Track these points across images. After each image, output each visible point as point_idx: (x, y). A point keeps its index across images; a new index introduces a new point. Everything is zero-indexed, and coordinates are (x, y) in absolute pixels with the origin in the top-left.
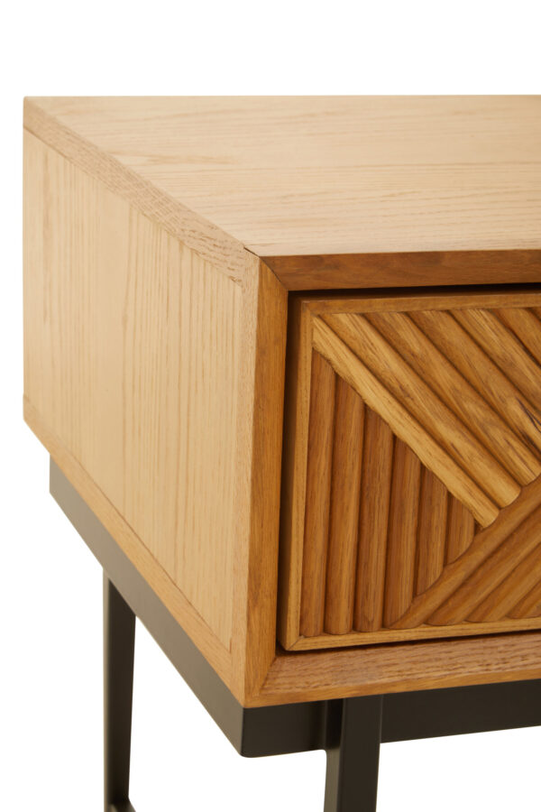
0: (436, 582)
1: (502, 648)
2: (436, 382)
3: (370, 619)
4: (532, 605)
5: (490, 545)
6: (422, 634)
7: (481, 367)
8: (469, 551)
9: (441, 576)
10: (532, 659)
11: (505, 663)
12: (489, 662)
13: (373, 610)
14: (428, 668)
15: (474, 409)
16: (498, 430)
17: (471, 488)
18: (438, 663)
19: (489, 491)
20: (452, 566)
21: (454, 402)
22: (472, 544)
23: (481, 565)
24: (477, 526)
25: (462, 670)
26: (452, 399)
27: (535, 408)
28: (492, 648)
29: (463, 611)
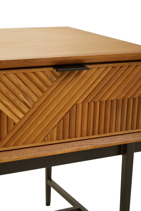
0: (6, 137)
1: (22, 152)
2: (2, 90)
4: (29, 141)
5: (18, 128)
6: (2, 149)
7: (13, 87)
8: (13, 129)
9: (7, 135)
10: (29, 154)
11: (23, 155)
12: (19, 155)
14: (5, 157)
15: (12, 96)
16: (18, 101)
17: (12, 115)
18: (7, 156)
19: (16, 115)
20: (9, 133)
21: (7, 95)
22: (13, 128)
23: (16, 132)
24: (14, 124)
25: (13, 157)
26: (6, 94)
27: (26, 96)
28: (20, 152)
29: (13, 143)
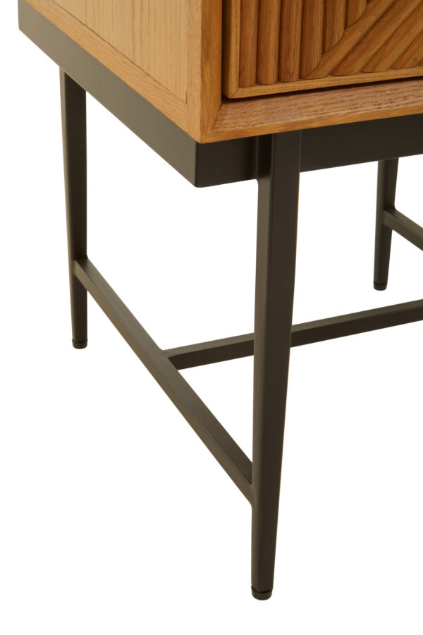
0: (339, 41)
1: (387, 92)
3: (291, 72)
4: (410, 58)
5: (379, 10)
6: (329, 82)
8: (363, 16)
9: (343, 36)
10: (411, 99)
11: (392, 102)
12: (380, 102)
13: (293, 65)
14: (336, 108)
18: (343, 105)
20: (351, 28)
22: (366, 10)
23: (372, 28)
25: (361, 109)
28: (381, 92)
29: (359, 64)
